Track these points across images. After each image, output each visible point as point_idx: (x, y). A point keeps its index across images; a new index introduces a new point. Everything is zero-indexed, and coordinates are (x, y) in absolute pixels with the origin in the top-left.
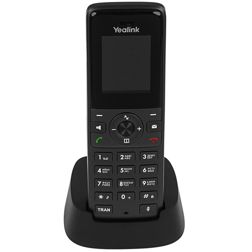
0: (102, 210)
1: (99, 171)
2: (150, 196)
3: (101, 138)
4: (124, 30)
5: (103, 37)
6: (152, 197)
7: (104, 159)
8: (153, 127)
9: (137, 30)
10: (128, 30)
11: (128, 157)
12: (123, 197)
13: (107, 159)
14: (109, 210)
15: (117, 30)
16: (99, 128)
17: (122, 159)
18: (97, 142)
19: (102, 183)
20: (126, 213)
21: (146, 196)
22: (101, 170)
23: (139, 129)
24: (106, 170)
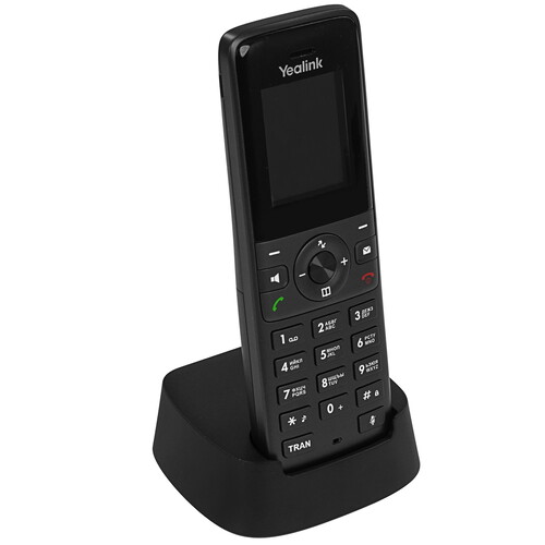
0: (296, 447)
1: (285, 368)
2: (373, 394)
3: (281, 299)
4: (298, 69)
5: (263, 91)
6: (377, 393)
7: (291, 340)
8: (365, 253)
9: (318, 64)
10: (304, 67)
11: (331, 324)
12: (330, 409)
13: (296, 339)
14: (308, 444)
15: (286, 71)
16: (276, 279)
17: (321, 331)
18: (274, 309)
19: (291, 393)
20: (336, 441)
21: (367, 395)
22: (288, 366)
23: (344, 261)
24: (296, 363)
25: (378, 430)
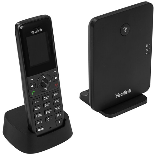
0: (40, 130)
1: (36, 109)
2: (59, 115)
3: (34, 91)
4: (36, 32)
5: (27, 38)
6: (60, 115)
7: (37, 102)
8: (55, 78)
9: (41, 30)
10: (37, 31)
11: (47, 97)
12: (48, 119)
13: (38, 101)
14: (43, 129)
15: (33, 32)
16: (33, 86)
17: (45, 99)
18: (32, 94)
19: (38, 116)
20: (50, 128)
21: (58, 115)
22: (37, 109)
23: (50, 81)
24: (39, 108)
25: (61, 125)
